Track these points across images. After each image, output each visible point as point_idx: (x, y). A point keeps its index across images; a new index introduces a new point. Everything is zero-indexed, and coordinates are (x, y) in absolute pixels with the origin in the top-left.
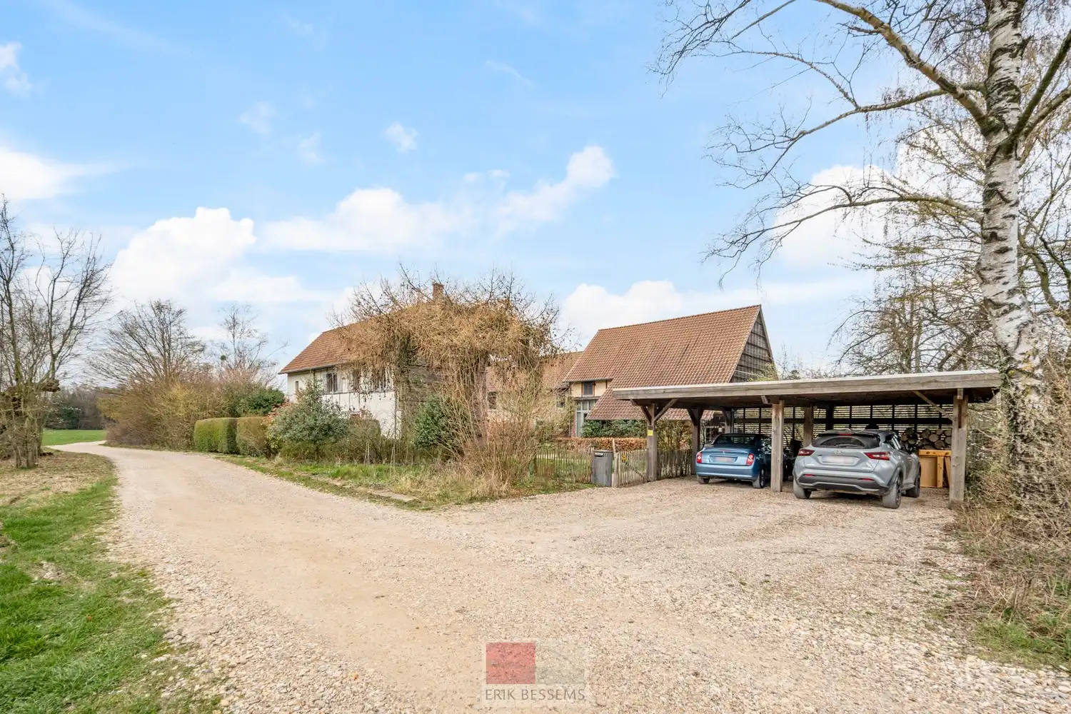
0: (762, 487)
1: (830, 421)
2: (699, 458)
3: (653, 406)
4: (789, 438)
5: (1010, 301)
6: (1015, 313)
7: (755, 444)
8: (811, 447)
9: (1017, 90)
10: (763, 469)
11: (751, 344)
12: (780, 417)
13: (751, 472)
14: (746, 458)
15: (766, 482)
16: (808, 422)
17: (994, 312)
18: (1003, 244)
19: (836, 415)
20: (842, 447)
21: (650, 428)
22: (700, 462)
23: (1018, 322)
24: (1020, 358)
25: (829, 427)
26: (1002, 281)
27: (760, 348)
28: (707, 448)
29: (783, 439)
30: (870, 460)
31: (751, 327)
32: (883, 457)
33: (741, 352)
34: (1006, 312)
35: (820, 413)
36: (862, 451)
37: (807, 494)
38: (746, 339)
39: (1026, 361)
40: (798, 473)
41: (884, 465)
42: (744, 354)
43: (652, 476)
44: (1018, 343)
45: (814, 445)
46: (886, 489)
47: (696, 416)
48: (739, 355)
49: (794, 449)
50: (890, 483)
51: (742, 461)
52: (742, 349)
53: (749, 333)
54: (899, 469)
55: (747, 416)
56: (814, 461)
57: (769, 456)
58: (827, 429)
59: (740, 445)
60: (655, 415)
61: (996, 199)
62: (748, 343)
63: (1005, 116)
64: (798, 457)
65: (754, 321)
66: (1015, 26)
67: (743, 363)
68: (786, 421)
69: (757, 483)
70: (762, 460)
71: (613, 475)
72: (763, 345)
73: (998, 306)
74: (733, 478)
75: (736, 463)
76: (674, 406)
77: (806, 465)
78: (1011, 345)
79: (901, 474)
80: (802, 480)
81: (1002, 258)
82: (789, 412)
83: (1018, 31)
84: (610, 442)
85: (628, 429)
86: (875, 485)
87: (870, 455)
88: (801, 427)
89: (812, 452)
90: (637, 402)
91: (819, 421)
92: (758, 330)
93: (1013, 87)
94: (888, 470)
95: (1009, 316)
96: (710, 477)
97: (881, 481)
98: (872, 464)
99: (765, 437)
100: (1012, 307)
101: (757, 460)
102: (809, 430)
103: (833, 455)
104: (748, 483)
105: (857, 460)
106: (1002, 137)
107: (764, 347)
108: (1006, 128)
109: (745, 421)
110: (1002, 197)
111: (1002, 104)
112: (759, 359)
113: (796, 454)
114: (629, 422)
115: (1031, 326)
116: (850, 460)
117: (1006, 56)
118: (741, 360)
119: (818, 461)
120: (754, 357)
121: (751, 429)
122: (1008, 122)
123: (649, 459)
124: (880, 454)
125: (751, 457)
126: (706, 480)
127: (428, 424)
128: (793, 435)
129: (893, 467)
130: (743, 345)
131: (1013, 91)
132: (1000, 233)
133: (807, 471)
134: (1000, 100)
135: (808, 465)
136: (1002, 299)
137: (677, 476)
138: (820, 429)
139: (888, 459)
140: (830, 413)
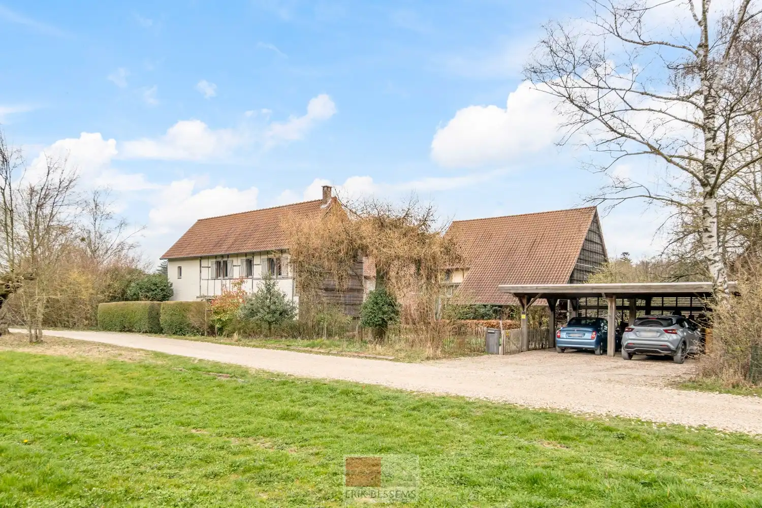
0: (601, 354)
1: (648, 309)
2: (558, 334)
3: (526, 298)
4: (620, 320)
5: (714, 259)
6: (717, 264)
7: (596, 324)
8: (632, 327)
9: (714, 169)
10: (602, 342)
11: (588, 240)
12: (614, 306)
13: (594, 344)
14: (591, 334)
15: (605, 351)
16: (633, 309)
17: (709, 263)
18: (711, 234)
19: (653, 304)
20: (651, 326)
21: (523, 313)
22: (559, 337)
23: (717, 268)
24: (719, 284)
25: (648, 313)
26: (711, 249)
27: (596, 243)
28: (563, 328)
29: (615, 322)
30: (666, 334)
31: (589, 226)
32: (673, 332)
33: (580, 248)
34: (713, 263)
35: (641, 303)
36: (662, 329)
37: (630, 356)
38: (584, 237)
39: (721, 286)
40: (625, 343)
41: (674, 337)
42: (583, 249)
43: (525, 347)
44: (718, 278)
45: (634, 325)
46: (674, 352)
47: (553, 304)
48: (579, 250)
49: (622, 327)
50: (677, 348)
51: (588, 337)
52: (581, 245)
53: (587, 231)
54: (683, 339)
55: (589, 304)
56: (634, 335)
57: (606, 334)
58: (647, 314)
59: (586, 325)
60: (527, 304)
61: (707, 214)
62: (586, 239)
63: (709, 180)
64: (625, 333)
65: (591, 221)
66: (713, 141)
67: (582, 257)
68: (618, 308)
69: (598, 351)
70: (601, 335)
71: (500, 347)
72: (598, 241)
73: (710, 260)
74: (582, 348)
75: (585, 337)
76: (540, 298)
77: (629, 338)
78: (716, 278)
79: (684, 343)
80: (627, 347)
81: (711, 240)
82: (619, 302)
83: (715, 144)
84: (498, 324)
85: (487, 313)
86: (669, 349)
87: (666, 331)
88: (627, 312)
89: (632, 329)
90: (516, 295)
91: (640, 308)
92: (594, 228)
93: (712, 168)
94: (677, 340)
95: (714, 265)
96: (566, 348)
97: (672, 347)
98: (667, 337)
99: (602, 319)
100: (715, 262)
101: (598, 336)
102: (633, 314)
103: (645, 331)
104: (591, 352)
105: (659, 334)
106: (708, 189)
107: (599, 242)
108: (710, 185)
109: (587, 307)
110: (709, 214)
111: (708, 174)
112: (595, 252)
113: (623, 331)
114: (488, 307)
115: (723, 270)
116: (654, 334)
117: (710, 154)
118: (580, 254)
119: (636, 335)
120: (591, 251)
121: (592, 313)
122: (710, 183)
123: (522, 335)
124: (672, 330)
125: (594, 333)
126: (563, 350)
127: (374, 310)
128: (622, 319)
129: (679, 338)
130: (582, 242)
131: (713, 169)
132: (709, 229)
133: (630, 341)
134: (707, 172)
135: (631, 337)
136: (711, 257)
137: (539, 349)
138: (641, 314)
139: (676, 333)
140: (648, 303)
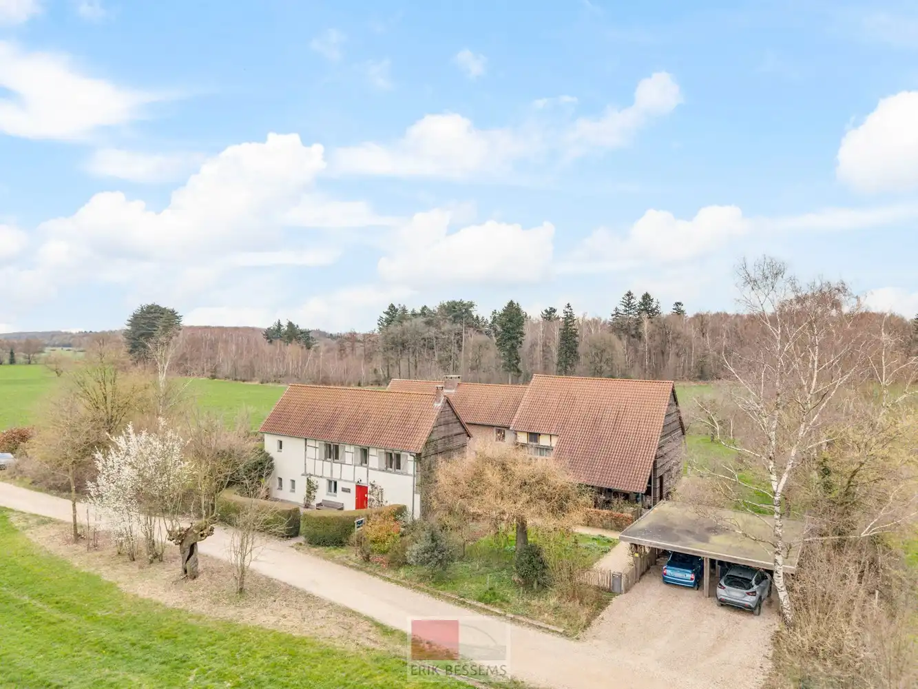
0: (697, 590)
11: (667, 415)
14: (690, 576)
22: (665, 574)
27: (673, 413)
33: (662, 427)
38: (664, 416)
43: (638, 579)
48: (661, 431)
65: (669, 396)
67: (662, 434)
71: (622, 586)
74: (684, 586)
75: (686, 578)
80: (721, 600)
87: (748, 594)
89: (724, 588)
92: (672, 401)
97: (753, 606)
112: (673, 422)
120: (669, 424)
123: (636, 570)
125: (693, 575)
133: (723, 597)
137: (646, 571)
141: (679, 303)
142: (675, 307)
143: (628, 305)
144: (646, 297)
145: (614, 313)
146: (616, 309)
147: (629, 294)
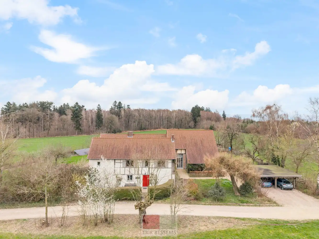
14: (270, 184)
22: (264, 185)
74: (269, 187)
89: (285, 184)
96: (266, 187)
103: (288, 185)
105: (291, 185)
141: (129, 105)
142: (127, 107)
143: (115, 105)
144: (120, 103)
145: (111, 108)
146: (112, 107)
147: (115, 102)
